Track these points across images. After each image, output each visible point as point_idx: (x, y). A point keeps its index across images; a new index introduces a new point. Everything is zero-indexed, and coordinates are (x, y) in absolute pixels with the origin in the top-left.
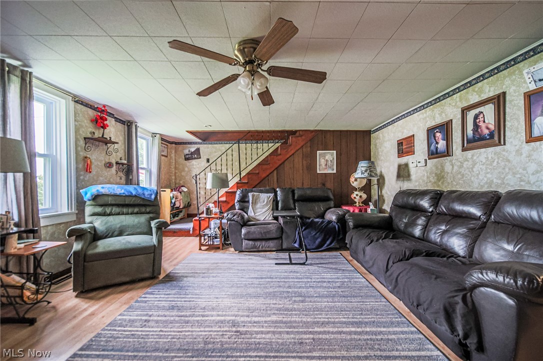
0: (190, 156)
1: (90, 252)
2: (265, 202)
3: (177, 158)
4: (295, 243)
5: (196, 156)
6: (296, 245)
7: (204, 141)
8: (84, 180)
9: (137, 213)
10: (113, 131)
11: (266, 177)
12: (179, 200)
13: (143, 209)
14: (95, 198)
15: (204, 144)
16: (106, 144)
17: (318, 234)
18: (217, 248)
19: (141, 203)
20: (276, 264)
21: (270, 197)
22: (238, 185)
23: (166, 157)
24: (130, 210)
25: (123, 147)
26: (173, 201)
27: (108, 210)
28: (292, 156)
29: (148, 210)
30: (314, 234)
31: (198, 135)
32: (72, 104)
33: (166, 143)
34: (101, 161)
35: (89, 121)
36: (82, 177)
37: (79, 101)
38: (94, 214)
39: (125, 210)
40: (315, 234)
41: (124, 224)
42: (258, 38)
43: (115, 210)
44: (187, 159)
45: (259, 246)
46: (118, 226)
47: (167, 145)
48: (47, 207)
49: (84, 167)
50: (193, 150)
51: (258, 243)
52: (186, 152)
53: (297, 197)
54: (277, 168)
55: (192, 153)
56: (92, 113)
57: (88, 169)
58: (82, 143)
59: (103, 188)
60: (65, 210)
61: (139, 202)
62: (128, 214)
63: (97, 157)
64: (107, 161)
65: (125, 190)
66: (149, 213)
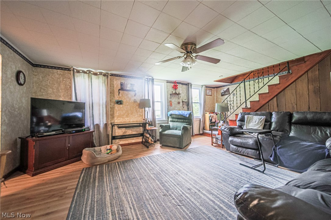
0: (224, 93)
1: (163, 133)
2: (257, 122)
3: (217, 95)
4: (271, 156)
5: (227, 93)
6: (272, 159)
7: (231, 83)
8: (170, 109)
9: (182, 122)
10: (181, 89)
11: (266, 103)
12: (214, 118)
13: (185, 121)
14: (171, 115)
15: (232, 85)
16: (178, 95)
17: (297, 155)
18: (218, 146)
19: (184, 118)
20: (240, 164)
21: (261, 119)
22: (244, 109)
23: (211, 95)
24: (180, 121)
25: (186, 95)
26: (210, 118)
27: (174, 120)
28: (294, 83)
29: (186, 121)
30: (291, 154)
31: (223, 81)
32: (166, 83)
33: (210, 89)
34: (176, 101)
35: (172, 88)
36: (169, 108)
37: (168, 82)
38: (171, 121)
39: (179, 120)
40: (293, 154)
41: (178, 125)
42: (184, 42)
43: (176, 120)
44: (222, 95)
45: (241, 151)
46: (176, 126)
47: (211, 90)
48: (160, 118)
49: (170, 104)
50: (225, 90)
51: (240, 149)
52: (222, 91)
53: (295, 121)
54: (277, 95)
55: (225, 92)
56: (172, 84)
57: (171, 105)
58: (169, 96)
59: (173, 112)
60: (164, 119)
61: (183, 117)
62: (179, 122)
63: (175, 100)
64: (179, 101)
65: (179, 112)
66: (186, 122)
